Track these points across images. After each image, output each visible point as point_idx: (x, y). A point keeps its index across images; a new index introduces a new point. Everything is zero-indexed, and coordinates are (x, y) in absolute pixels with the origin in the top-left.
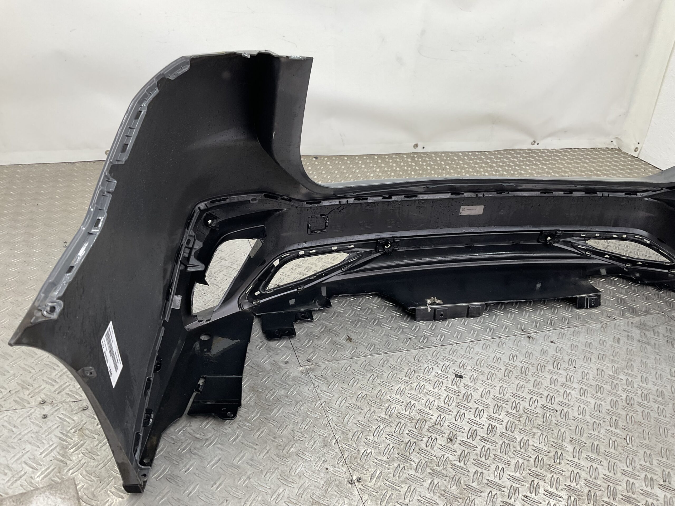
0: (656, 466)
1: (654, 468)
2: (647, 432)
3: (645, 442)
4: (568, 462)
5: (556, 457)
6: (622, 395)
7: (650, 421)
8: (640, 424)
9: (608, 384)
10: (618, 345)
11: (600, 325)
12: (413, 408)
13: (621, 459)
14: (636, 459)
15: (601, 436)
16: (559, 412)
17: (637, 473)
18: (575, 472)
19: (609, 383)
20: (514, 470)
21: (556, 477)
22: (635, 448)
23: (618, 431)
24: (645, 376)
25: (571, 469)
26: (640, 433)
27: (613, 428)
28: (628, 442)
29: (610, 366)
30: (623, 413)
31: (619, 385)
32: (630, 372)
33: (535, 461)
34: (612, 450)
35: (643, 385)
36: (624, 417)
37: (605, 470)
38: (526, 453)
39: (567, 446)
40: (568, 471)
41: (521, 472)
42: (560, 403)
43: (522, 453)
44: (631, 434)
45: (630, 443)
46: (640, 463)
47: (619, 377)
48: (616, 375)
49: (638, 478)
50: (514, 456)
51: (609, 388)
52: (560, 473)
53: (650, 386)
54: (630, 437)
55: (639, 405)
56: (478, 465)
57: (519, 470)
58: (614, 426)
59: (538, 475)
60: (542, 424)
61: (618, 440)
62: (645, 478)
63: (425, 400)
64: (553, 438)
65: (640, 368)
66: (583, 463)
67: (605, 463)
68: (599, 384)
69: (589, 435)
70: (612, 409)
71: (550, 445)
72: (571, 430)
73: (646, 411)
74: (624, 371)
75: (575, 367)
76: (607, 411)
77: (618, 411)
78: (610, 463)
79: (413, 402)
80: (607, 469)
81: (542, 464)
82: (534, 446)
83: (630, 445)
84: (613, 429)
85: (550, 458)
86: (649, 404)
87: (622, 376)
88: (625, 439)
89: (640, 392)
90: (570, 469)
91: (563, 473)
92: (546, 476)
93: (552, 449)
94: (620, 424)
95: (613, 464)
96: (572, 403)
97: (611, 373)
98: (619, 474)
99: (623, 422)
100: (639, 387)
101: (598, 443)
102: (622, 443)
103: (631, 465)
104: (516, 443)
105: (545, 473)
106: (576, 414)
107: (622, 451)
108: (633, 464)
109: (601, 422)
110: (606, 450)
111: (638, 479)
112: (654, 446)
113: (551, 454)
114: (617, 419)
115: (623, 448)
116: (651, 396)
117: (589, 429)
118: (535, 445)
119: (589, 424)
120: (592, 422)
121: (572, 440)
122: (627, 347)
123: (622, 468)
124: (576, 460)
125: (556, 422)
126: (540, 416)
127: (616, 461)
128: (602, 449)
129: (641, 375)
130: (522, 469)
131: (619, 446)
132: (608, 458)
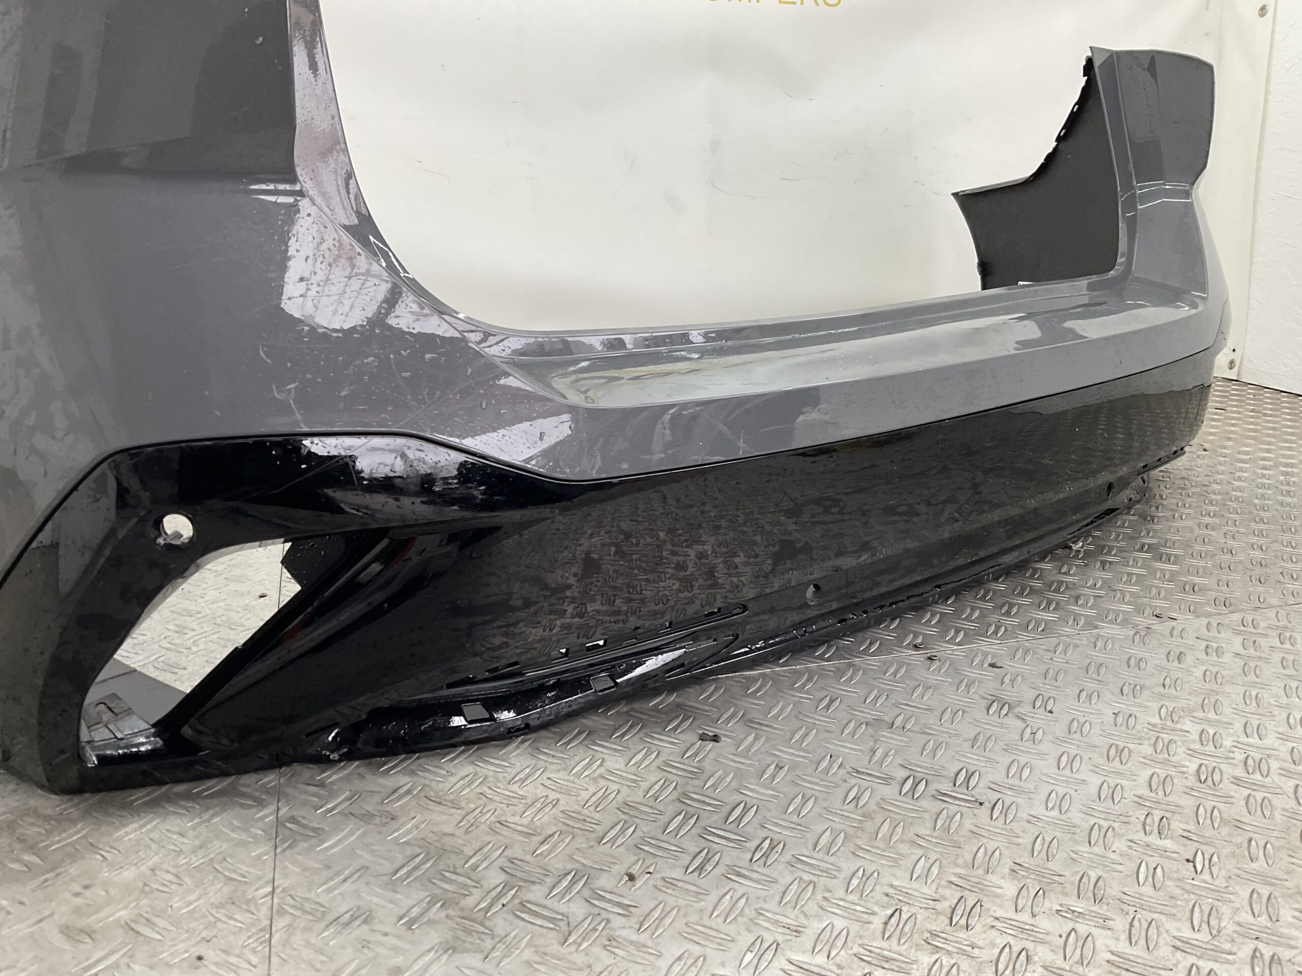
0: (1290, 925)
1: (1285, 931)
2: (1262, 844)
3: (1254, 865)
4: (996, 923)
5: (959, 911)
6: (1187, 763)
7: (1272, 817)
8: (1238, 825)
9: (1146, 742)
10: (1180, 666)
11: (1132, 633)
12: (547, 809)
13: (1174, 911)
14: (1225, 909)
15: (1113, 856)
16: (987, 805)
17: (1227, 946)
18: (1016, 949)
19: (1149, 739)
20: (810, 947)
21: (946, 961)
22: (1221, 883)
23: (1168, 844)
24: (1255, 723)
25: (1000, 941)
26: (1239, 846)
27: (1152, 836)
28: (1199, 868)
29: (1155, 705)
30: (1188, 803)
31: (1179, 743)
32: (1212, 715)
33: (886, 923)
34: (1147, 890)
35: (1251, 740)
36: (1189, 812)
37: (1117, 939)
38: (862, 903)
39: (1002, 883)
40: (993, 945)
41: (833, 954)
42: (993, 786)
43: (846, 905)
44: (1209, 850)
45: (1206, 870)
46: (1237, 919)
47: (1179, 726)
48: (1169, 723)
49: (1230, 957)
50: (821, 912)
51: (1147, 749)
52: (962, 952)
53: (1271, 740)
54: (1207, 857)
55: (1237, 781)
56: (696, 939)
57: (827, 948)
58: (1156, 831)
59: (887, 959)
60: (928, 832)
61: (1167, 864)
62: (1254, 957)
63: (592, 789)
64: (957, 865)
65: (1241, 707)
66: (1043, 923)
67: (1120, 924)
68: (1119, 743)
69: (1074, 856)
70: (1153, 795)
71: (943, 883)
72: (1019, 845)
73: (1259, 796)
74: (1195, 714)
75: (1051, 712)
76: (1137, 799)
77: (1172, 798)
78: (1136, 923)
79: (553, 796)
80: (1124, 936)
81: (907, 929)
82: (892, 886)
83: (1206, 876)
84: (1153, 839)
85: (938, 913)
86: (1269, 780)
87: (1188, 725)
88: (1188, 861)
89: (1239, 756)
90: (998, 941)
91: (976, 951)
92: (915, 962)
93: (948, 892)
94: (1178, 826)
95: (1145, 925)
96: (1031, 786)
97: (1156, 720)
98: (1164, 951)
99: (1187, 823)
100: (1237, 745)
101: (1100, 873)
102: (1178, 871)
103: (1205, 926)
104: (834, 881)
105: (913, 954)
106: (1039, 810)
107: (1178, 892)
108: (1213, 922)
109: (1116, 825)
110: (1126, 890)
111: (1228, 962)
112: (1286, 877)
113: (945, 906)
114: (1167, 815)
115: (1180, 884)
116: (1275, 765)
117: (1076, 842)
118: (896, 883)
119: (1078, 830)
120: (1087, 827)
121: (1016, 868)
122: (1204, 668)
123: (1176, 934)
124: (1025, 917)
125: (975, 829)
126: (927, 816)
127: (1155, 916)
128: (1113, 889)
129: (1244, 720)
130: (840, 943)
131: (1170, 878)
132: (1132, 909)
